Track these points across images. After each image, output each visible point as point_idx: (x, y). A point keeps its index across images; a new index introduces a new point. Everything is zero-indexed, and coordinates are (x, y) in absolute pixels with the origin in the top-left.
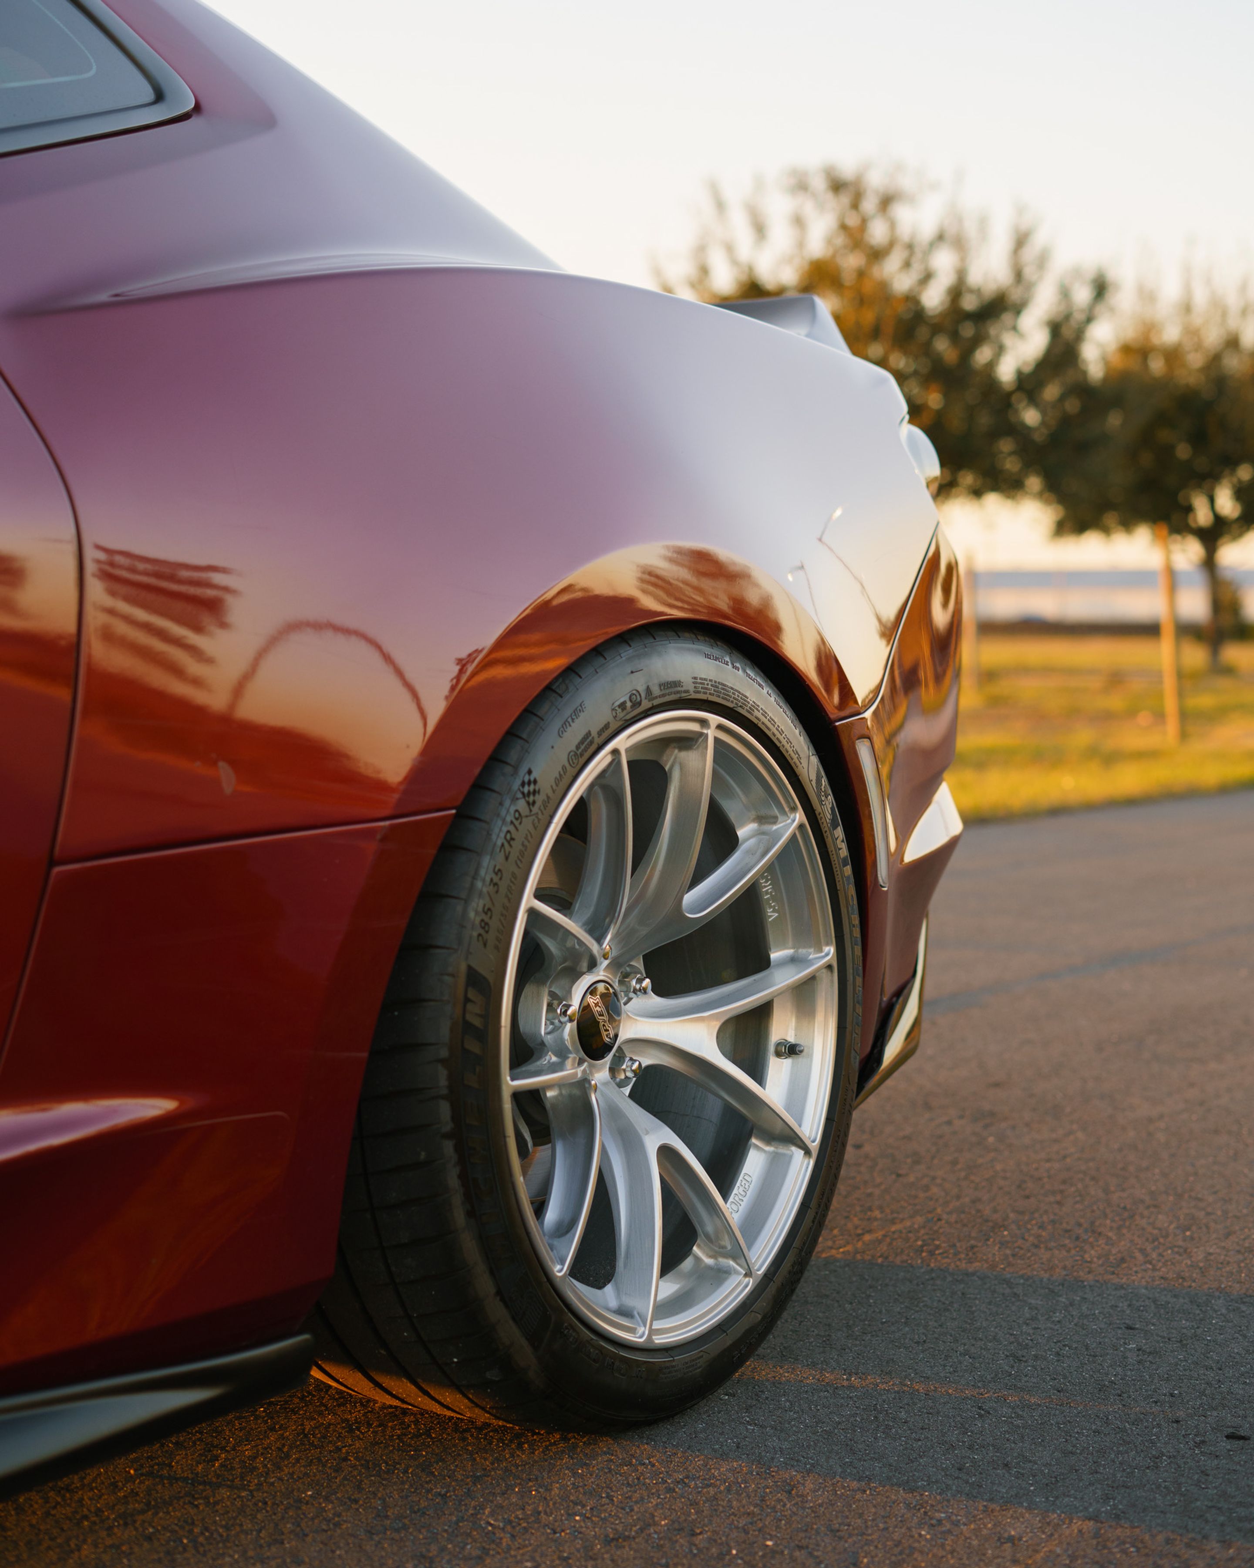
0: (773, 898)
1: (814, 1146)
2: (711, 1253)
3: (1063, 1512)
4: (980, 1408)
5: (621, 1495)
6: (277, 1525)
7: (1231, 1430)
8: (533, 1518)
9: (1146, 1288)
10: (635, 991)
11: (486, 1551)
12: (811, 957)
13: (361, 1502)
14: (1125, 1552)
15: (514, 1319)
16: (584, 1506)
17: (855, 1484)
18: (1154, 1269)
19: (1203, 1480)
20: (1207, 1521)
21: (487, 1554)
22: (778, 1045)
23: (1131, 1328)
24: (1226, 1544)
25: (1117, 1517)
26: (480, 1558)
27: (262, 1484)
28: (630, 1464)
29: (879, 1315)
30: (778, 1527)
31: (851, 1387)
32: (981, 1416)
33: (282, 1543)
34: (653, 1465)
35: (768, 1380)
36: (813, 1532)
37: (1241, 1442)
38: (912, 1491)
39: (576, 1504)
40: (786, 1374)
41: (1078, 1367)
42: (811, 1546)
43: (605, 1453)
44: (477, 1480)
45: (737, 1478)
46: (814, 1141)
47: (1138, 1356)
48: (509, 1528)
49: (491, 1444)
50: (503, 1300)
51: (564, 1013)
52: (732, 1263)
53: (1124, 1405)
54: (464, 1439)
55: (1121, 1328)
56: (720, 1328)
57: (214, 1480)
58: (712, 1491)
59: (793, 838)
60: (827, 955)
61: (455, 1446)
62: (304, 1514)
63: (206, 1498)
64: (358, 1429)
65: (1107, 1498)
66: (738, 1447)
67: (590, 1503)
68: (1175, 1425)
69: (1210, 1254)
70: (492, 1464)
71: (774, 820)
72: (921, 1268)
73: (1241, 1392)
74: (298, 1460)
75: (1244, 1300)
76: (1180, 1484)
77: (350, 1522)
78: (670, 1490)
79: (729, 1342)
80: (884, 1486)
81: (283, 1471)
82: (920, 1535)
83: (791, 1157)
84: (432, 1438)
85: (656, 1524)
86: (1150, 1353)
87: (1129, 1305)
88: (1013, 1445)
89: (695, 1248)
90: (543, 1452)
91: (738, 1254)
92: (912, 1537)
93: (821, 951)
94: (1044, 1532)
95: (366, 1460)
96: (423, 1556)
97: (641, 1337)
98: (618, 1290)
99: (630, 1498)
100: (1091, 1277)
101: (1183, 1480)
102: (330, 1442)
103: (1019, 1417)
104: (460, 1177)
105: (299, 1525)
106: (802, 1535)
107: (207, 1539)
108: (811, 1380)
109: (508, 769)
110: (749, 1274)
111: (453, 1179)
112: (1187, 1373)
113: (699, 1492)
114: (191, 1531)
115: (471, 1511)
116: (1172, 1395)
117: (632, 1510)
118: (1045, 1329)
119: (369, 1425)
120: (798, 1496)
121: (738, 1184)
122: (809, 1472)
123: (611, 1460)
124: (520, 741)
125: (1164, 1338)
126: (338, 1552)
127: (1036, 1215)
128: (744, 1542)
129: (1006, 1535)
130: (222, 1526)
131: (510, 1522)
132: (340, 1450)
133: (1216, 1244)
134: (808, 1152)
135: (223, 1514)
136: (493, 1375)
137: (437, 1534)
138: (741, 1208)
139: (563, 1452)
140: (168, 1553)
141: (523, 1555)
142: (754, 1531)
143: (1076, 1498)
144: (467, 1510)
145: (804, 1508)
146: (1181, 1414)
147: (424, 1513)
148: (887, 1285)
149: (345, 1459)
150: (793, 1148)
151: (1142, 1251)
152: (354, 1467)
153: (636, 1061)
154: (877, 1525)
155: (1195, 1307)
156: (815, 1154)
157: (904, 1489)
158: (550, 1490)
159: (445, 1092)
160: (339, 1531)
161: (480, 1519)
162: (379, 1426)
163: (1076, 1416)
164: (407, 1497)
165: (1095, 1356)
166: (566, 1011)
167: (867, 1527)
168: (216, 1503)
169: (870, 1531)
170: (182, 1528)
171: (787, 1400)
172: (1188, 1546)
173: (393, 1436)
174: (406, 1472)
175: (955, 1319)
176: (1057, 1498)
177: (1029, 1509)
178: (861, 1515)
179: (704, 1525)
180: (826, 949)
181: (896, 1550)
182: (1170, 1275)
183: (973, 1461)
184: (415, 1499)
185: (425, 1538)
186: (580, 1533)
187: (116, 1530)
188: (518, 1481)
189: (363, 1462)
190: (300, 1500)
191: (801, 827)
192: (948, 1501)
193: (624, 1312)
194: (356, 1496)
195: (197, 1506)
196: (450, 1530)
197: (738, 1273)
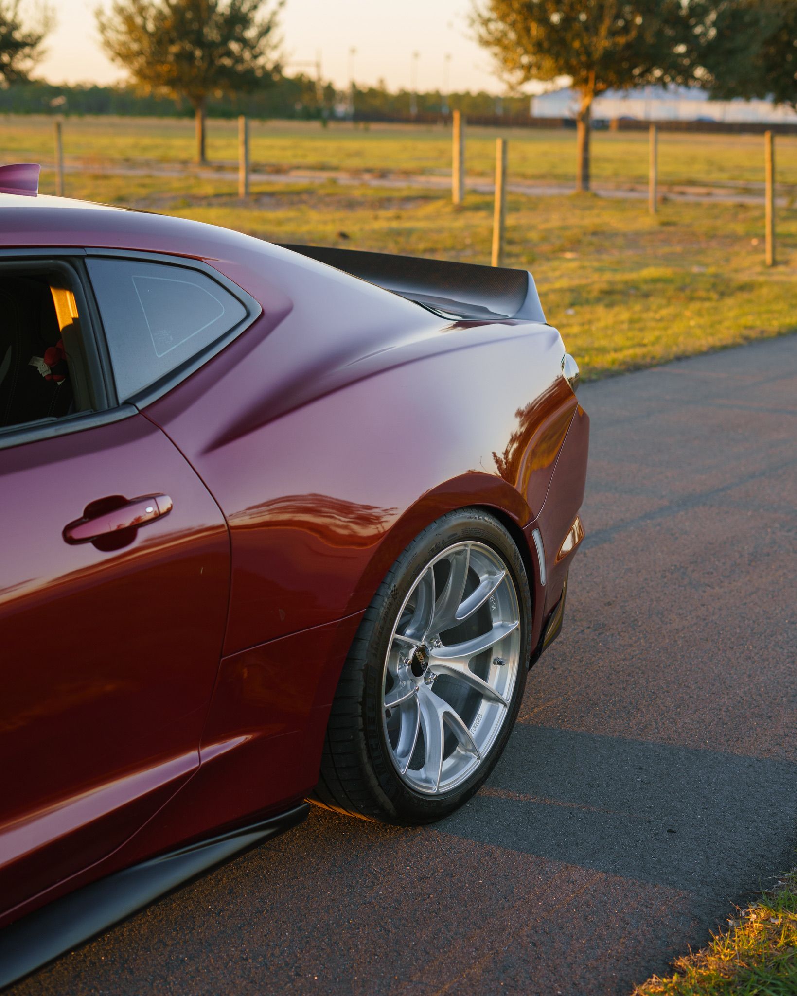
0: (494, 601)
1: (508, 702)
2: (464, 749)
3: (595, 869)
4: (571, 813)
5: (425, 856)
6: (294, 870)
7: (670, 828)
8: (391, 868)
9: (653, 744)
10: (435, 647)
11: (374, 883)
12: (509, 625)
13: (325, 859)
14: (615, 889)
15: (385, 793)
16: (411, 862)
17: (516, 853)
18: (659, 733)
19: (653, 854)
20: (650, 874)
21: (374, 885)
22: (495, 659)
23: (642, 769)
24: (655, 886)
25: (616, 872)
26: (372, 886)
27: (286, 849)
28: (429, 841)
29: (536, 759)
30: (485, 874)
31: (520, 801)
32: (571, 817)
33: (297, 878)
34: (438, 842)
35: (486, 796)
36: (498, 876)
37: (672, 834)
38: (538, 856)
39: (408, 861)
40: (494, 793)
41: (615, 791)
42: (496, 883)
43: (419, 834)
44: (369, 848)
45: (470, 849)
46: (508, 701)
47: (641, 785)
48: (382, 872)
49: (374, 829)
50: (381, 787)
51: (406, 662)
52: (472, 754)
53: (630, 813)
54: (363, 826)
55: (637, 769)
56: (467, 781)
57: (268, 846)
58: (460, 855)
59: (503, 580)
60: (516, 624)
61: (360, 830)
62: (304, 864)
63: (266, 856)
64: (321, 820)
65: (614, 861)
66: (472, 832)
67: (413, 860)
68: (648, 824)
69: (685, 723)
70: (375, 839)
71: (495, 574)
72: (558, 730)
73: (679, 806)
74: (299, 836)
75: (694, 752)
76: (643, 856)
77: (322, 868)
78: (444, 854)
79: (470, 787)
80: (527, 854)
81: (294, 842)
82: (539, 878)
83: (498, 708)
84: (351, 826)
85: (438, 871)
86: (647, 783)
87: (643, 755)
88: (581, 834)
89: (457, 748)
90: (395, 834)
91: (474, 750)
92: (535, 879)
93: (514, 623)
94: (586, 878)
95: (326, 837)
96: (351, 886)
97: (434, 791)
98: (425, 770)
99: (428, 858)
100: (630, 737)
101: (645, 853)
102: (311, 827)
103: (586, 818)
104: (365, 744)
105: (303, 870)
106: (493, 877)
107: (269, 876)
108: (504, 797)
109: (386, 586)
110: (479, 758)
111: (363, 745)
112: (659, 795)
113: (455, 855)
114: (262, 872)
115: (368, 864)
116: (650, 807)
117: (429, 864)
118: (605, 768)
119: (326, 818)
120: (494, 858)
121: (476, 719)
122: (499, 846)
123: (421, 839)
124: (391, 573)
125: (654, 774)
126: (318, 883)
127: (613, 697)
128: (471, 881)
129: (571, 879)
130: (274, 870)
131: (383, 869)
132: (315, 831)
133: (689, 717)
134: (505, 705)
135: (274, 864)
136: (377, 812)
137: (355, 874)
138: (477, 729)
139: (403, 833)
140: (255, 882)
141: (388, 885)
142: (475, 875)
143: (601, 861)
144: (366, 863)
145: (495, 864)
146: (652, 818)
147: (350, 864)
148: (541, 741)
149: (318, 837)
150: (500, 704)
151: (656, 720)
152: (321, 840)
153: (435, 675)
154: (523, 874)
155: (671, 756)
156: (508, 706)
157: (535, 856)
158: (397, 853)
159: (360, 714)
160: (318, 872)
161: (371, 868)
162: (330, 819)
163: (609, 818)
164: (343, 856)
165: (623, 785)
166: (407, 662)
167: (519, 874)
168: (270, 858)
169: (519, 876)
170: (259, 870)
171: (493, 808)
172: (640, 886)
173: (335, 824)
174: (341, 843)
175: (567, 762)
176: (594, 861)
177: (582, 867)
178: (517, 869)
179: (457, 872)
180: (516, 622)
181: (529, 886)
182: (665, 737)
183: (564, 842)
184: (346, 858)
185: (350, 877)
186: (409, 875)
187: (234, 871)
188: (385, 849)
189: (325, 838)
190: (302, 857)
191: (506, 575)
192: (551, 862)
193: (427, 781)
194: (324, 855)
195: (263, 859)
196: (360, 873)
197: (475, 758)
